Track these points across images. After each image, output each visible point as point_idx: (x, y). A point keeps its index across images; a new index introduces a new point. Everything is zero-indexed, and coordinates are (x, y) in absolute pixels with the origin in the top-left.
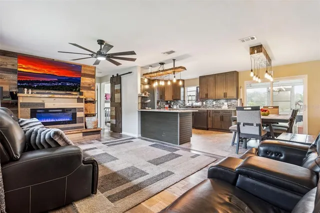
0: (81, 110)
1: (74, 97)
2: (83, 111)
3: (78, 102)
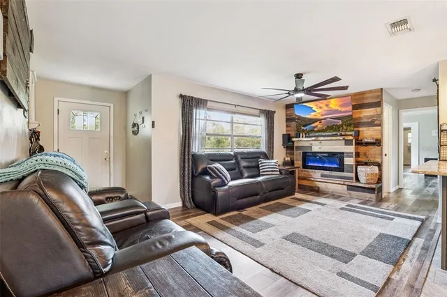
0: (349, 155)
1: (338, 138)
2: (352, 157)
3: (346, 144)
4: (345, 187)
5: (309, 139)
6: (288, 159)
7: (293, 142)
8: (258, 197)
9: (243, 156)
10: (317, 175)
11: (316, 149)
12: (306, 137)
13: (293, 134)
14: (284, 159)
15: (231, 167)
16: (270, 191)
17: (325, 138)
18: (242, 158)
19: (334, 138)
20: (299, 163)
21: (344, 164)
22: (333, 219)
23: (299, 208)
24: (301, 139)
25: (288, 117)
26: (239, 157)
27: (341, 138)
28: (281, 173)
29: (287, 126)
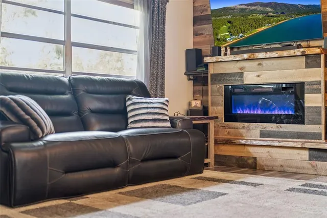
0: (314, 87)
1: (292, 52)
2: (318, 91)
3: (308, 66)
4: (306, 154)
5: (238, 58)
6: (197, 104)
7: (206, 65)
8: (117, 170)
9: (91, 88)
10: (252, 133)
11: (250, 78)
12: (231, 54)
13: (206, 49)
14: (190, 104)
15: (60, 108)
16: (145, 160)
17: (268, 55)
18: (88, 92)
19: (285, 53)
20: (218, 110)
21: (303, 108)
22: (266, 204)
23: (203, 192)
24: (222, 58)
25: (199, 14)
26: (81, 88)
27: (298, 52)
28: (173, 125)
29: (196, 34)
